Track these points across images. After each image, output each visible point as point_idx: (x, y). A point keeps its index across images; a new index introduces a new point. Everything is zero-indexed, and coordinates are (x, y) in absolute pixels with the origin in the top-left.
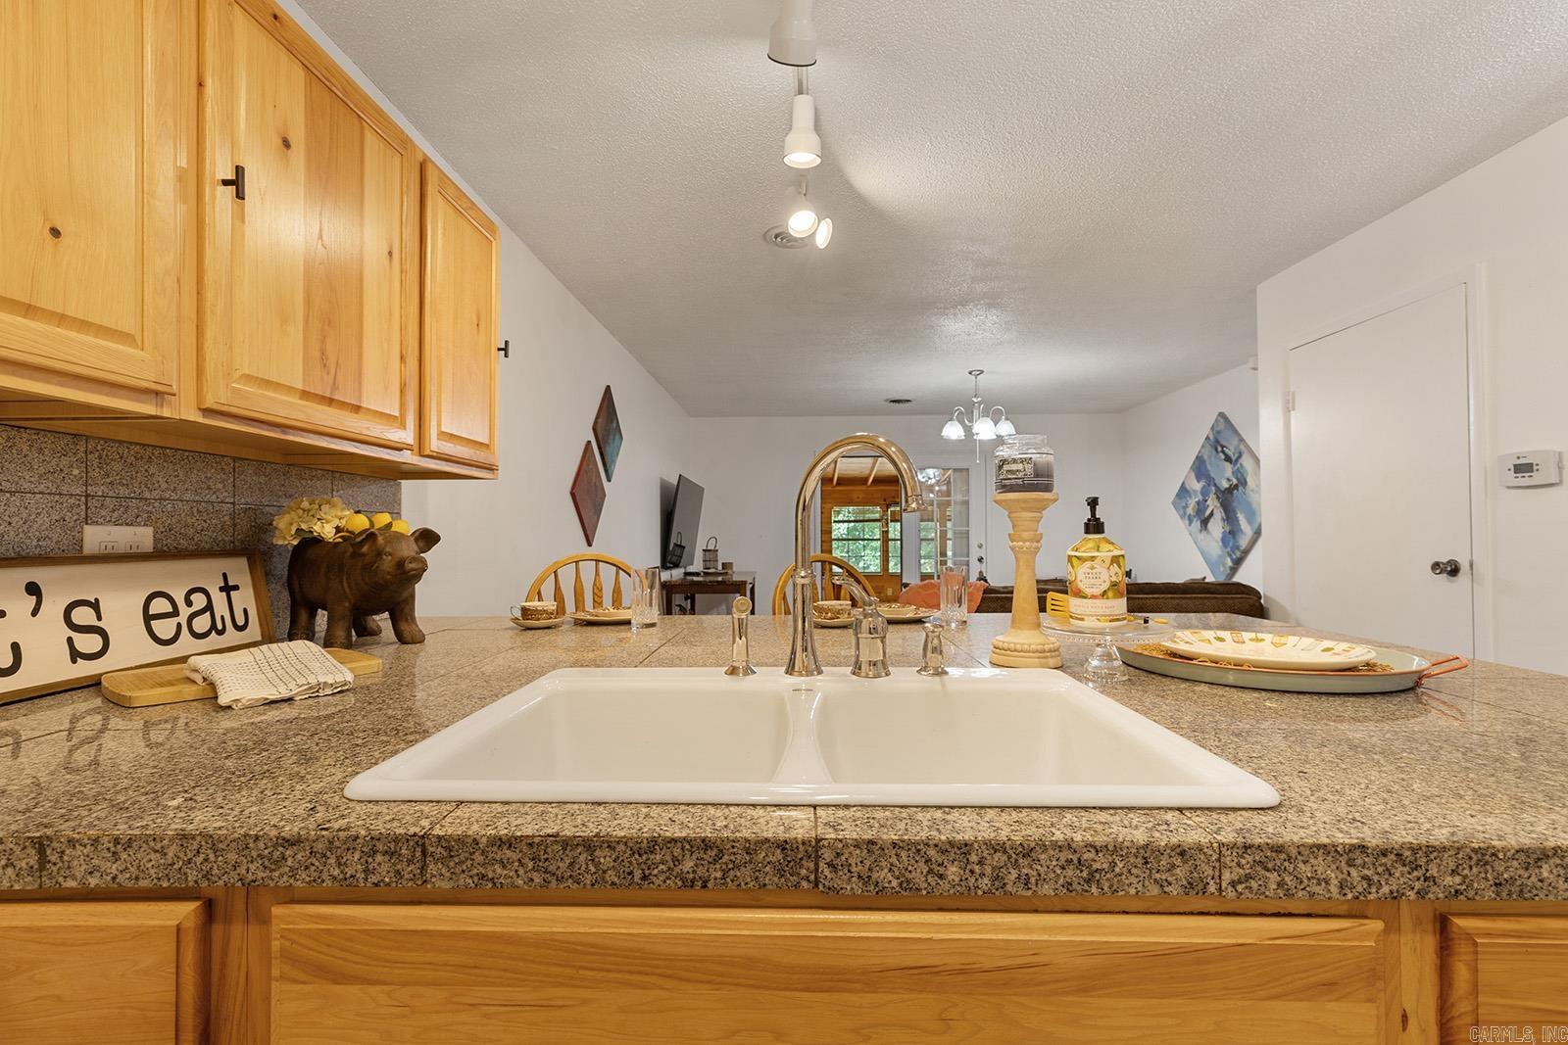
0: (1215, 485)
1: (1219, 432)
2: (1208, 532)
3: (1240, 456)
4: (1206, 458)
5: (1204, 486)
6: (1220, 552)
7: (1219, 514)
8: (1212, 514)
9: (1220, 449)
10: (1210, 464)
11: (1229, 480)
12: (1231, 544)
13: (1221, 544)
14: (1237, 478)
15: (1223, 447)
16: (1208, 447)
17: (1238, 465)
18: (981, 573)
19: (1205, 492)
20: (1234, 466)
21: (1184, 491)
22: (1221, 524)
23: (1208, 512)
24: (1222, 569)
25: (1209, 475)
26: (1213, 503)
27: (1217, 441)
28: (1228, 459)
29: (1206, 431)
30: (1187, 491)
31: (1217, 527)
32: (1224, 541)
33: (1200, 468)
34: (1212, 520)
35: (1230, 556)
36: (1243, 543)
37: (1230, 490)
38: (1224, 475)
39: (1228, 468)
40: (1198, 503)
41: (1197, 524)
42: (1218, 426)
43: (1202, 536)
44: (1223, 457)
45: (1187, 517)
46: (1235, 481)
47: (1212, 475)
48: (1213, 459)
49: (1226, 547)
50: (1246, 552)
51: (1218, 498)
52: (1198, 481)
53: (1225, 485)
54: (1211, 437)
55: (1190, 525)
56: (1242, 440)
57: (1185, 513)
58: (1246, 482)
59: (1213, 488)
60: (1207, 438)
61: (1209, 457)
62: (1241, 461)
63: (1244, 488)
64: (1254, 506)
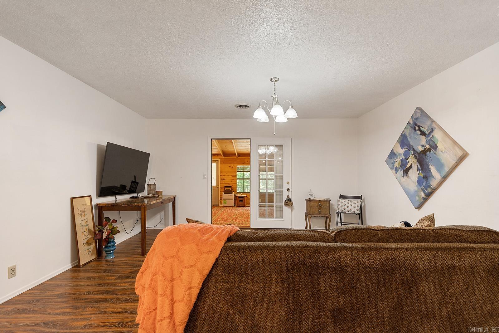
0: (414, 150)
1: (417, 119)
2: (408, 177)
3: (432, 130)
4: (407, 135)
5: (406, 151)
6: (416, 188)
7: (416, 166)
8: (411, 166)
9: (417, 128)
10: (410, 138)
11: (423, 146)
12: (424, 184)
13: (417, 184)
14: (429, 145)
15: (419, 127)
16: (409, 128)
17: (431, 137)
18: (288, 196)
19: (406, 155)
20: (428, 137)
21: (393, 154)
22: (417, 172)
23: (408, 165)
24: (417, 198)
25: (410, 145)
26: (412, 160)
27: (415, 124)
28: (423, 133)
29: (408, 118)
30: (395, 154)
31: (414, 174)
32: (419, 182)
33: (403, 141)
34: (411, 170)
35: (423, 191)
36: (434, 183)
37: (424, 152)
38: (420, 143)
39: (423, 140)
40: (402, 160)
41: (401, 172)
42: (416, 115)
43: (404, 179)
44: (419, 133)
45: (394, 168)
46: (428, 147)
47: (412, 144)
48: (412, 135)
49: (421, 186)
50: (435, 189)
51: (416, 157)
52: (402, 149)
53: (421, 149)
54: (411, 122)
55: (396, 173)
56: (433, 121)
57: (393, 167)
58: (436, 147)
59: (412, 152)
60: (409, 123)
61: (410, 134)
62: (432, 134)
63: (434, 150)
64: (443, 161)
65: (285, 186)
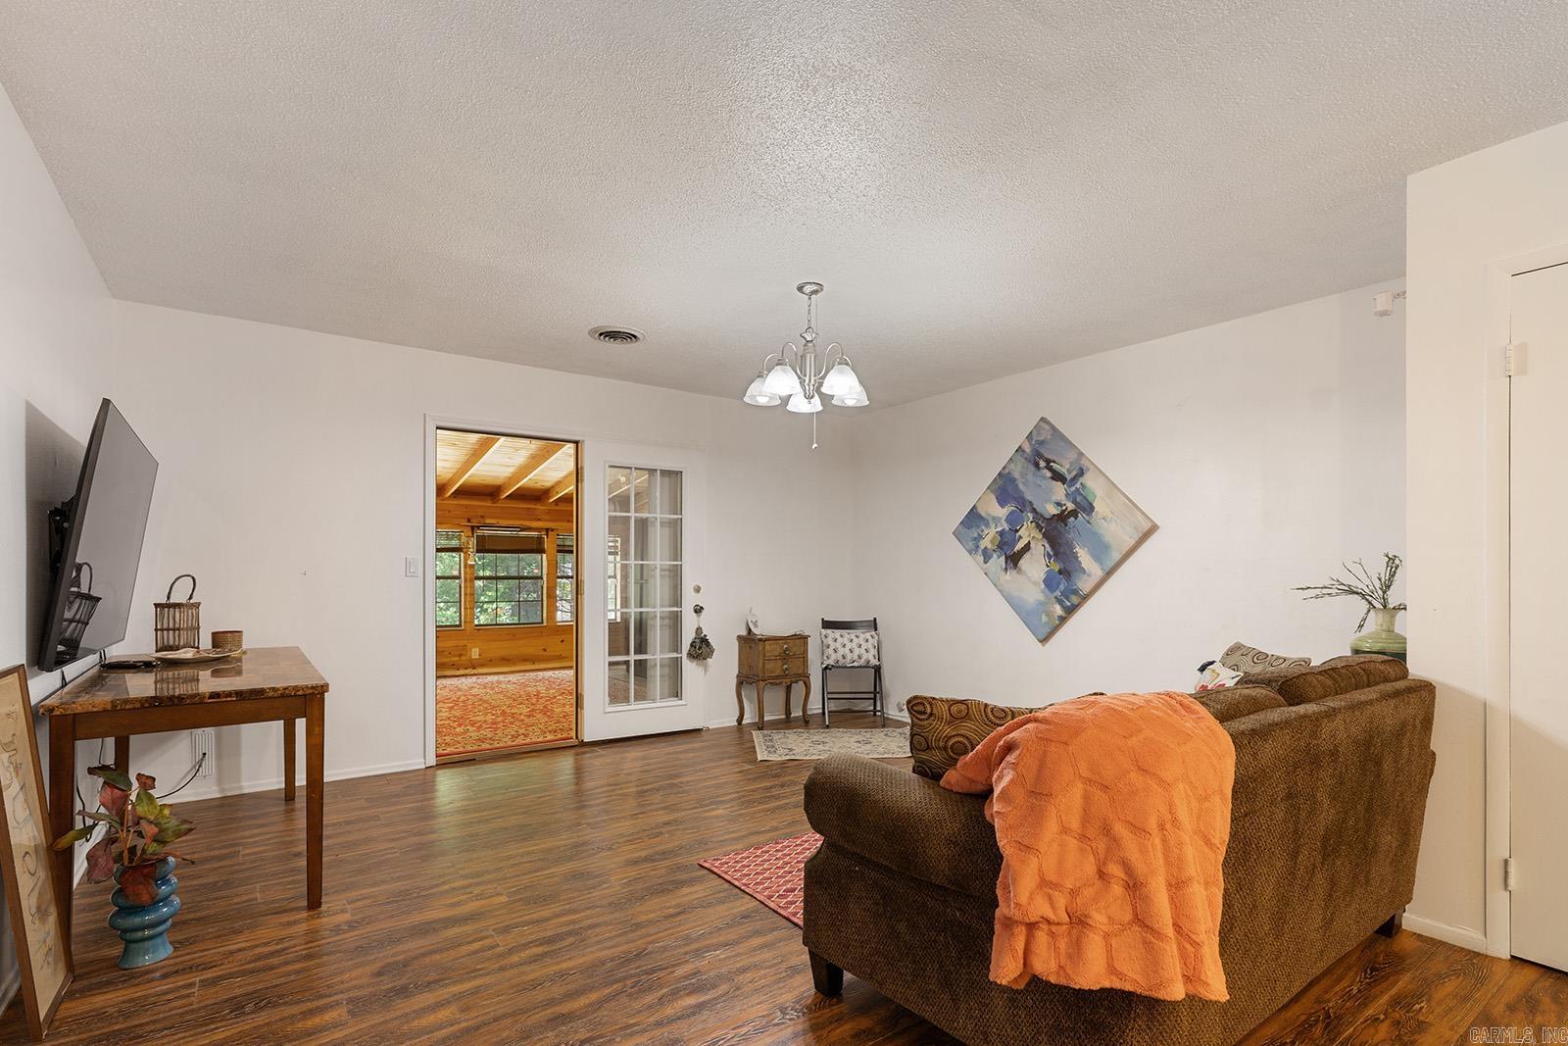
0: (1034, 511)
1: (1042, 443)
2: (1020, 571)
3: (1081, 473)
4: (1016, 475)
5: (1012, 512)
6: (1041, 597)
7: (1040, 548)
8: (1027, 547)
9: (1042, 464)
10: (1025, 484)
11: (1059, 504)
12: (1062, 587)
13: (1043, 586)
14: (1074, 502)
15: (1048, 461)
16: (1020, 462)
17: (1078, 485)
18: (699, 630)
19: (1014, 521)
20: (1070, 487)
21: (974, 518)
22: (1043, 562)
23: (1020, 546)
24: (1044, 619)
25: (1023, 498)
26: (1027, 533)
27: (1040, 455)
28: (1058, 477)
29: (1020, 439)
30: (981, 517)
31: (1036, 565)
32: (1049, 583)
33: (1005, 488)
34: (1027, 556)
35: (1060, 602)
36: (1084, 585)
37: (1062, 517)
38: (1052, 499)
39: (1059, 491)
40: (1001, 534)
41: (998, 561)
42: (1039, 434)
43: (1010, 576)
44: (1049, 474)
45: (980, 552)
46: (1071, 506)
47: (1029, 496)
48: (1030, 477)
49: (1052, 591)
50: (1086, 598)
51: (1038, 527)
52: (1002, 507)
53: (1052, 510)
54: (1027, 449)
55: (985, 563)
56: (1081, 454)
57: (978, 547)
58: (1092, 508)
59: (1030, 515)
60: (1020, 449)
61: (1023, 475)
62: (1081, 480)
63: (1087, 515)
64: (1108, 538)
65: (689, 600)
